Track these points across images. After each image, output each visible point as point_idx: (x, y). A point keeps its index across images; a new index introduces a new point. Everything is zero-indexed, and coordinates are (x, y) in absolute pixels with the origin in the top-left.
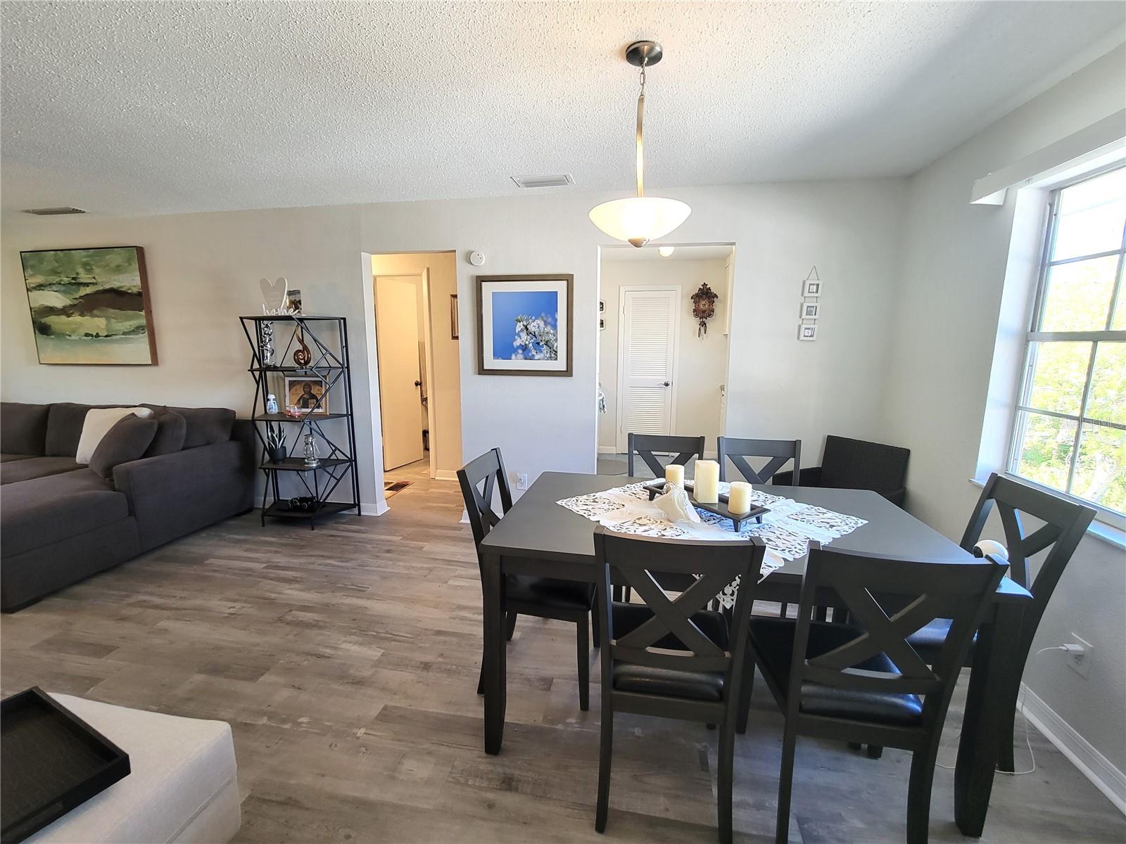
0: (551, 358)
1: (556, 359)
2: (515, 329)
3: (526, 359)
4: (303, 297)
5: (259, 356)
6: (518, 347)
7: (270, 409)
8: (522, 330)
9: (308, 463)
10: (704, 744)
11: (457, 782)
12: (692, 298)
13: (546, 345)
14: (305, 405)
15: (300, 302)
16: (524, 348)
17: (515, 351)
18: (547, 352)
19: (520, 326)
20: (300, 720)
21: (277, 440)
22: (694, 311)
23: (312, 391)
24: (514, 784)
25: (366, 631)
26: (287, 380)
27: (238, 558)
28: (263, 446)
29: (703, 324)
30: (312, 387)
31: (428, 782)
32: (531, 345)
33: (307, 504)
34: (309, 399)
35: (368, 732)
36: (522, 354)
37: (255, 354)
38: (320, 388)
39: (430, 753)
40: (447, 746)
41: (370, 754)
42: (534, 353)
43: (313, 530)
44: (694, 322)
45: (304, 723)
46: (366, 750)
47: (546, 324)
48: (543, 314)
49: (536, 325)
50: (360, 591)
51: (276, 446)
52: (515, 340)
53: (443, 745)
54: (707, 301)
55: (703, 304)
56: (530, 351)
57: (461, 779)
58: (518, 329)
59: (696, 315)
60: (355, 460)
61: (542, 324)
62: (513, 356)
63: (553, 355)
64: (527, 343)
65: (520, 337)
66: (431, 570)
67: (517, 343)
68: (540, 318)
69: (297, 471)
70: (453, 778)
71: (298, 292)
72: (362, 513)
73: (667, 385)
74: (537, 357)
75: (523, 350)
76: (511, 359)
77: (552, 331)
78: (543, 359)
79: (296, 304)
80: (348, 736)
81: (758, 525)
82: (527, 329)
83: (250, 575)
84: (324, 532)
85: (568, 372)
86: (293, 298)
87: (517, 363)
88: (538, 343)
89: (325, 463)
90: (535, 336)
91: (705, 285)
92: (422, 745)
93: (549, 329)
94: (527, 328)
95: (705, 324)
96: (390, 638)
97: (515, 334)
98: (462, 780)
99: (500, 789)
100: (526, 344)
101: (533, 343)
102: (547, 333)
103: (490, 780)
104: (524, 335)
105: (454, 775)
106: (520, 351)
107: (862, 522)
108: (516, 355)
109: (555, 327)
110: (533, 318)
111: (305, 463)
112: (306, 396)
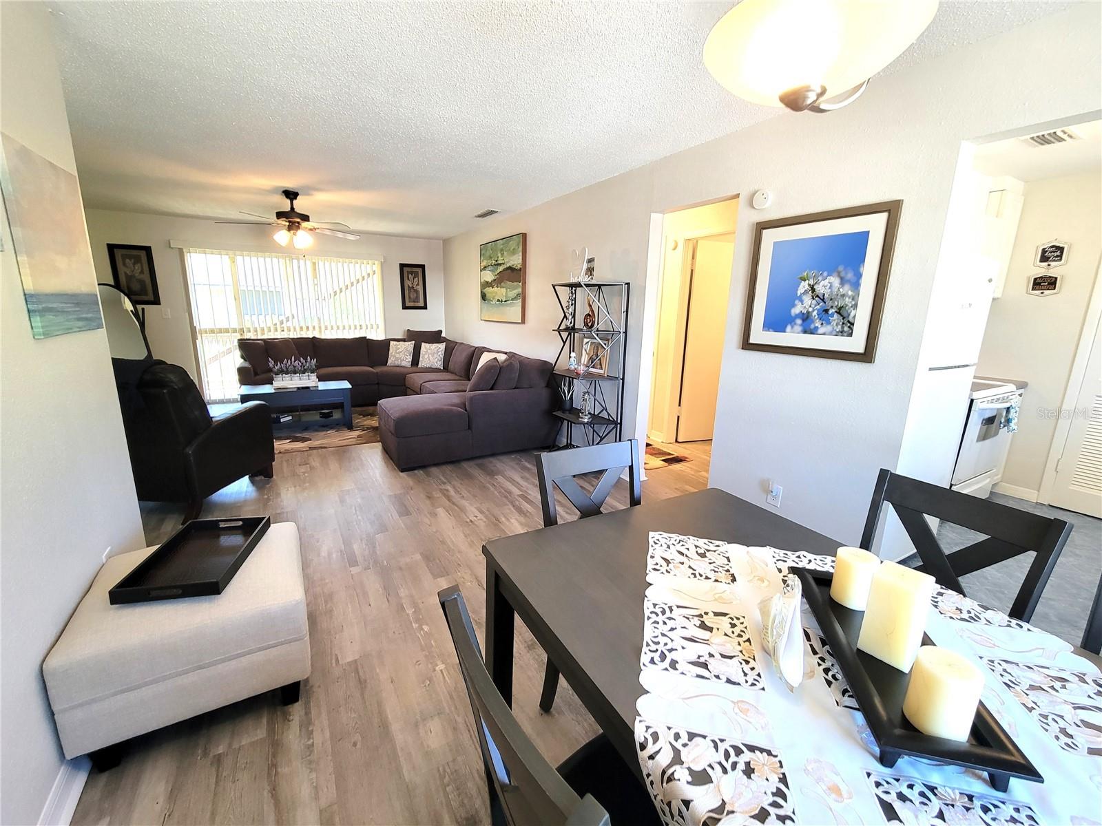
0: (842, 333)
1: (850, 335)
2: (797, 290)
3: (805, 332)
4: (596, 265)
6: (797, 316)
8: (806, 292)
9: (582, 418)
11: (442, 778)
13: (839, 313)
15: (593, 269)
16: (805, 316)
17: (791, 320)
18: (837, 325)
19: (804, 286)
20: (424, 627)
21: (566, 392)
23: (598, 353)
26: (584, 341)
30: (600, 348)
31: (428, 754)
32: (815, 313)
35: (443, 671)
36: (801, 325)
39: (455, 729)
40: (471, 736)
41: (427, 691)
42: (818, 324)
45: (424, 631)
46: (429, 685)
47: (843, 281)
48: (841, 268)
49: (828, 284)
51: (565, 397)
52: (794, 305)
53: (469, 731)
56: (813, 322)
57: (447, 777)
58: (800, 291)
60: (621, 424)
61: (835, 281)
62: (789, 328)
63: (846, 329)
64: (811, 309)
65: (802, 302)
67: (797, 310)
68: (836, 274)
70: (445, 771)
71: (593, 260)
74: (821, 330)
75: (804, 320)
76: (784, 332)
77: (850, 293)
78: (830, 334)
79: (590, 271)
80: (431, 663)
85: (867, 356)
86: (590, 265)
87: (793, 338)
88: (826, 311)
90: (823, 300)
92: (459, 716)
93: (847, 290)
94: (813, 289)
97: (794, 298)
98: (447, 780)
100: (808, 312)
101: (818, 310)
102: (843, 296)
103: (462, 804)
104: (807, 300)
105: (447, 767)
106: (799, 321)
108: (792, 327)
109: (856, 285)
110: (825, 274)
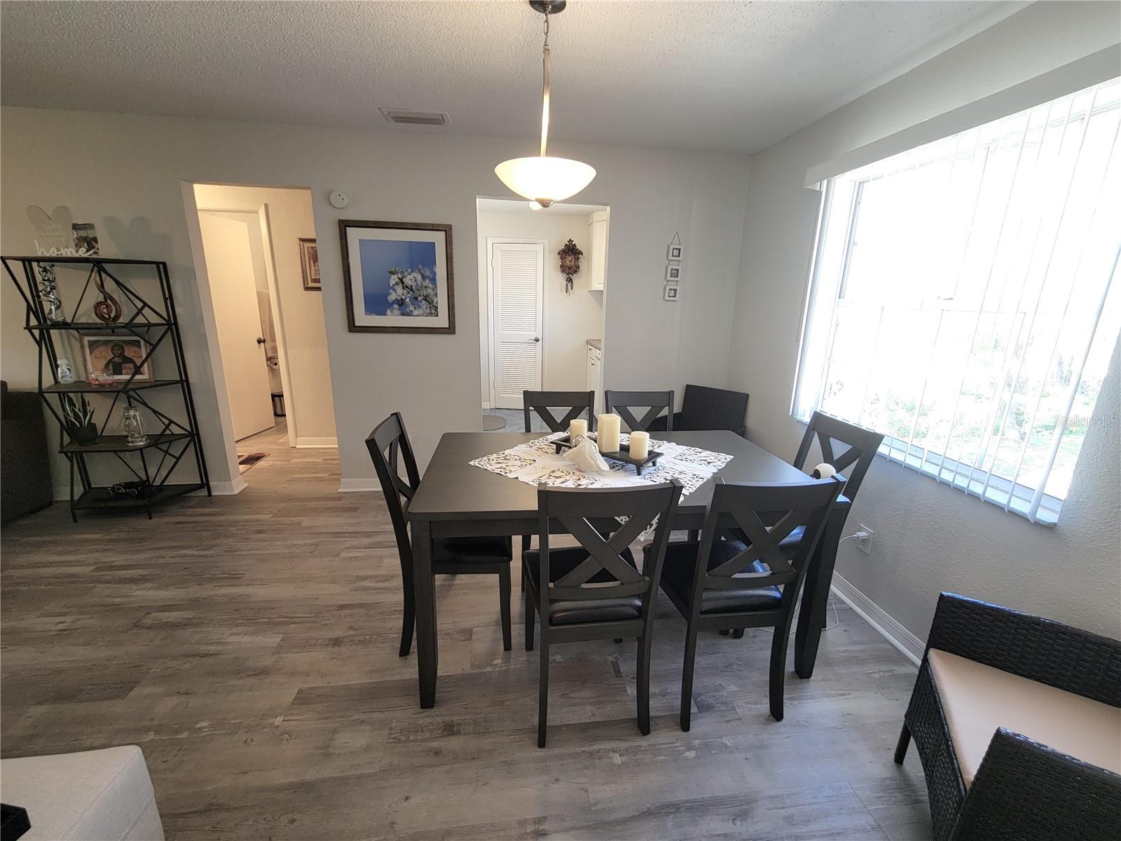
0: (430, 314)
1: (437, 315)
2: (389, 282)
3: (403, 314)
4: (99, 233)
5: (35, 309)
6: (393, 302)
7: (63, 377)
8: (397, 284)
9: (131, 442)
10: (614, 656)
11: (400, 741)
12: (559, 254)
13: (425, 300)
14: (118, 371)
15: (95, 240)
16: (400, 303)
17: (390, 305)
18: (426, 308)
19: (394, 279)
20: (198, 726)
21: (81, 415)
22: (562, 266)
23: (126, 354)
24: (455, 728)
25: (256, 619)
26: (86, 339)
27: (50, 564)
28: (59, 425)
29: (569, 280)
30: (125, 348)
31: (367, 749)
32: (408, 300)
33: (137, 489)
34: (122, 363)
35: (286, 719)
36: (398, 309)
37: (29, 308)
38: (136, 349)
39: (362, 722)
40: (380, 711)
41: (295, 738)
42: (412, 308)
43: (151, 518)
44: (561, 278)
45: (204, 728)
46: (290, 736)
47: (424, 277)
48: (420, 267)
49: (412, 278)
50: (234, 578)
51: (80, 423)
52: (389, 294)
53: (374, 712)
54: (573, 257)
55: (569, 260)
56: (408, 307)
57: (401, 737)
58: (392, 282)
59: (563, 271)
60: (198, 433)
61: (419, 277)
62: (389, 312)
63: (433, 311)
64: (403, 297)
65: (395, 291)
66: (317, 545)
67: (392, 297)
68: (417, 271)
69: (115, 452)
70: (394, 738)
71: (91, 227)
72: (213, 494)
73: (537, 340)
74: (415, 313)
75: (400, 305)
76: (385, 315)
77: (430, 286)
78: (423, 315)
79: (91, 243)
80: (264, 728)
81: (654, 468)
82: (403, 283)
83: (74, 582)
84: (166, 519)
85: (450, 330)
86: (83, 234)
87: (393, 319)
88: (416, 298)
89: (156, 441)
90: (412, 290)
91: (570, 241)
92: (351, 716)
93: (427, 283)
94: (401, 280)
95: (571, 280)
96: (288, 621)
97: (388, 288)
98: (403, 738)
99: (443, 737)
100: (402, 299)
101: (410, 298)
102: (426, 287)
103: (431, 731)
104: (399, 289)
105: (393, 736)
106: (396, 306)
107: (729, 458)
108: (392, 311)
109: (433, 280)
110: (409, 270)
111: (128, 442)
112: (117, 360)
